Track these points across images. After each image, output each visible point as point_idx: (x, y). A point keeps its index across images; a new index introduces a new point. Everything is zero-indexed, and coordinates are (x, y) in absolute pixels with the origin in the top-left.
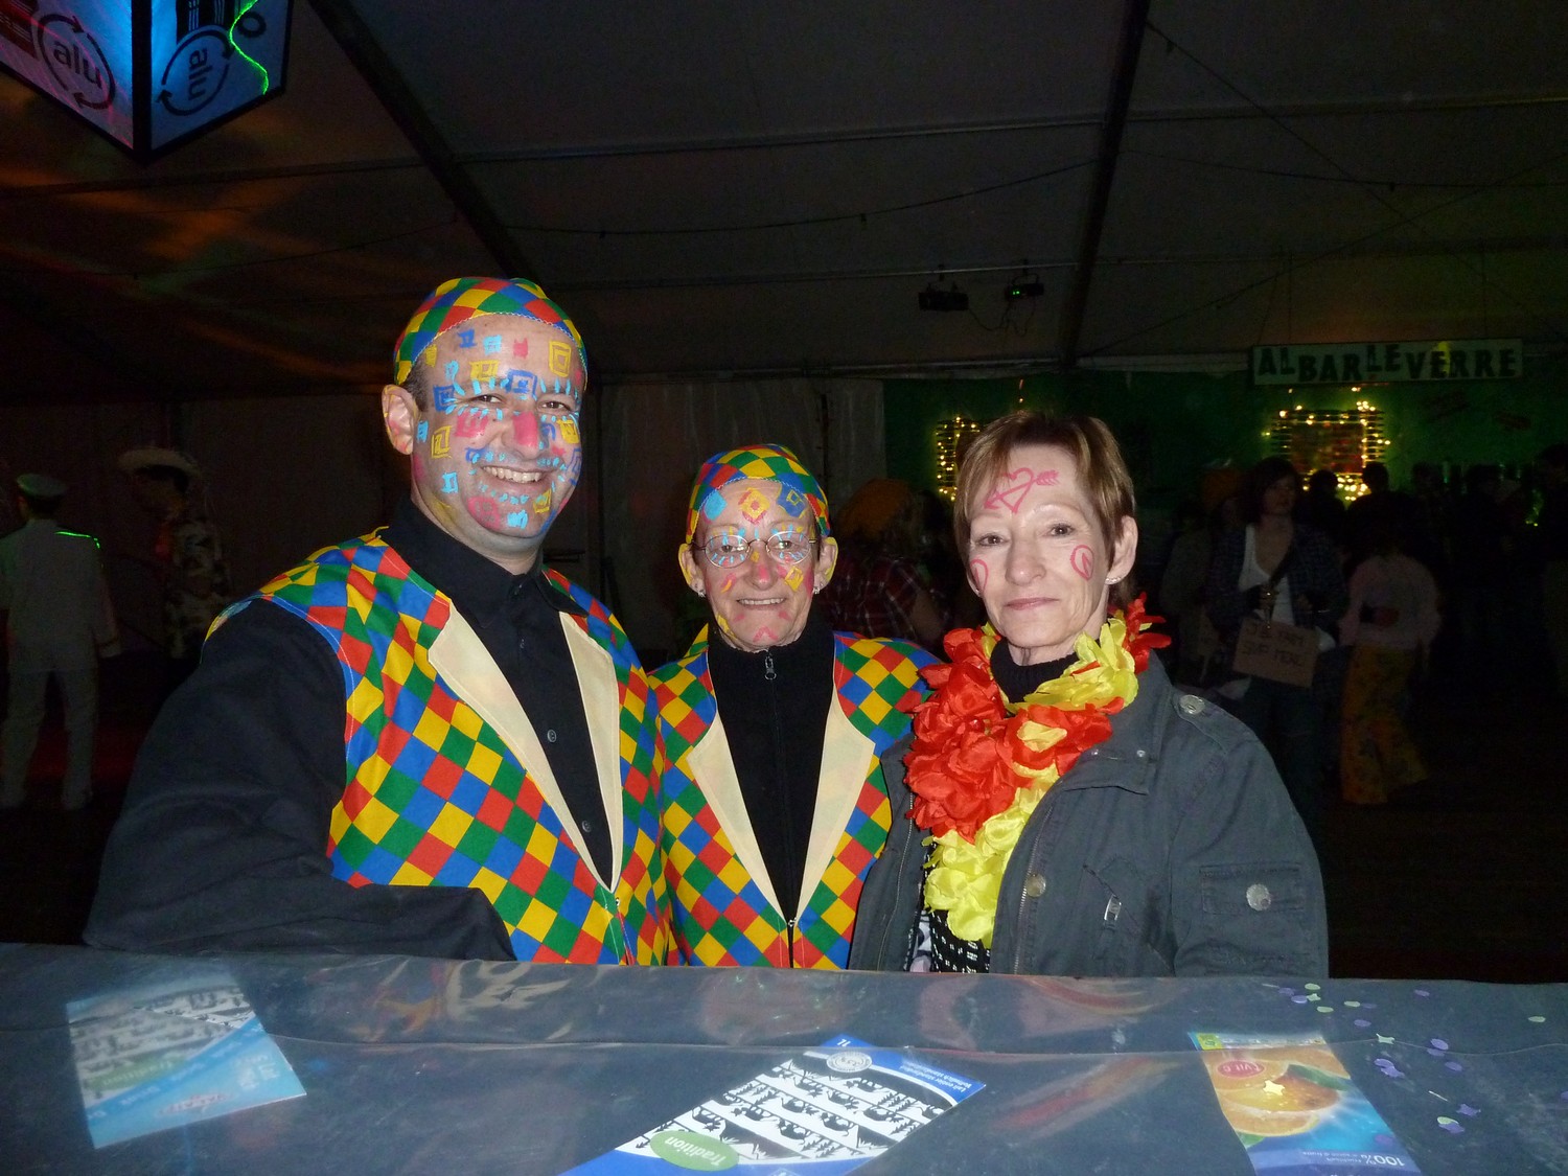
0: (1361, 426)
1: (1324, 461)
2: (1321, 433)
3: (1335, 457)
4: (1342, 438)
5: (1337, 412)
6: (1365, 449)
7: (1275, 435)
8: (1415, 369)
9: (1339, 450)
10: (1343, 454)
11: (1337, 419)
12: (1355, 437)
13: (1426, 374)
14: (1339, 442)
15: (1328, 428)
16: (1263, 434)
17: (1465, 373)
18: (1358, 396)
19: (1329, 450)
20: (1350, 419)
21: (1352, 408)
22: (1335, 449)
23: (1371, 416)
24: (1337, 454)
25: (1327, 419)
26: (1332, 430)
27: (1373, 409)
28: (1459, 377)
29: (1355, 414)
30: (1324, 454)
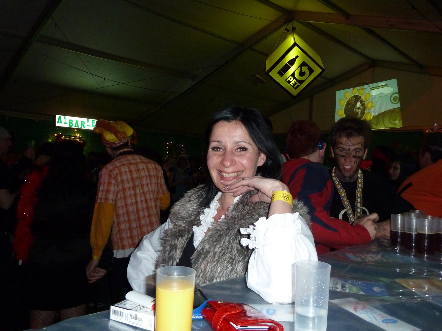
5: (71, 136)
11: (71, 138)
16: (49, 140)
18: (77, 132)
20: (74, 138)
21: (75, 136)
23: (80, 138)
25: (68, 138)
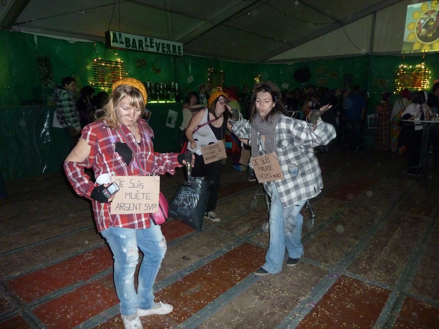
0: (119, 67)
1: (109, 79)
2: (107, 69)
3: (112, 78)
4: (114, 71)
5: (113, 62)
6: (121, 75)
7: (92, 68)
8: (158, 49)
9: (114, 75)
10: (114, 77)
11: (112, 64)
12: (117, 71)
13: (160, 51)
14: (112, 72)
15: (109, 67)
16: (88, 67)
17: (170, 52)
18: (118, 56)
19: (110, 75)
20: (115, 64)
21: (117, 61)
22: (112, 75)
23: (122, 64)
24: (113, 77)
25: (109, 64)
26: (110, 68)
27: (122, 62)
28: (169, 53)
29: (117, 63)
30: (109, 77)
